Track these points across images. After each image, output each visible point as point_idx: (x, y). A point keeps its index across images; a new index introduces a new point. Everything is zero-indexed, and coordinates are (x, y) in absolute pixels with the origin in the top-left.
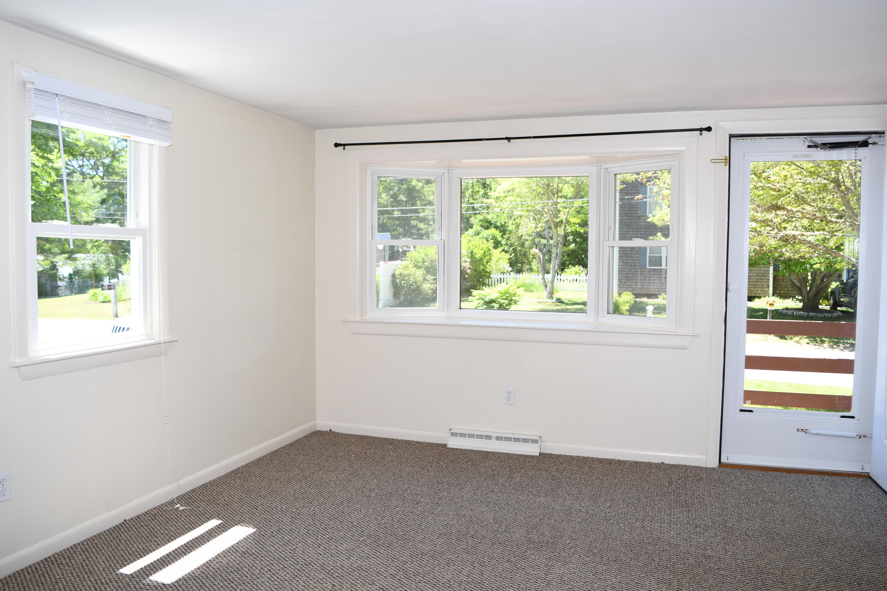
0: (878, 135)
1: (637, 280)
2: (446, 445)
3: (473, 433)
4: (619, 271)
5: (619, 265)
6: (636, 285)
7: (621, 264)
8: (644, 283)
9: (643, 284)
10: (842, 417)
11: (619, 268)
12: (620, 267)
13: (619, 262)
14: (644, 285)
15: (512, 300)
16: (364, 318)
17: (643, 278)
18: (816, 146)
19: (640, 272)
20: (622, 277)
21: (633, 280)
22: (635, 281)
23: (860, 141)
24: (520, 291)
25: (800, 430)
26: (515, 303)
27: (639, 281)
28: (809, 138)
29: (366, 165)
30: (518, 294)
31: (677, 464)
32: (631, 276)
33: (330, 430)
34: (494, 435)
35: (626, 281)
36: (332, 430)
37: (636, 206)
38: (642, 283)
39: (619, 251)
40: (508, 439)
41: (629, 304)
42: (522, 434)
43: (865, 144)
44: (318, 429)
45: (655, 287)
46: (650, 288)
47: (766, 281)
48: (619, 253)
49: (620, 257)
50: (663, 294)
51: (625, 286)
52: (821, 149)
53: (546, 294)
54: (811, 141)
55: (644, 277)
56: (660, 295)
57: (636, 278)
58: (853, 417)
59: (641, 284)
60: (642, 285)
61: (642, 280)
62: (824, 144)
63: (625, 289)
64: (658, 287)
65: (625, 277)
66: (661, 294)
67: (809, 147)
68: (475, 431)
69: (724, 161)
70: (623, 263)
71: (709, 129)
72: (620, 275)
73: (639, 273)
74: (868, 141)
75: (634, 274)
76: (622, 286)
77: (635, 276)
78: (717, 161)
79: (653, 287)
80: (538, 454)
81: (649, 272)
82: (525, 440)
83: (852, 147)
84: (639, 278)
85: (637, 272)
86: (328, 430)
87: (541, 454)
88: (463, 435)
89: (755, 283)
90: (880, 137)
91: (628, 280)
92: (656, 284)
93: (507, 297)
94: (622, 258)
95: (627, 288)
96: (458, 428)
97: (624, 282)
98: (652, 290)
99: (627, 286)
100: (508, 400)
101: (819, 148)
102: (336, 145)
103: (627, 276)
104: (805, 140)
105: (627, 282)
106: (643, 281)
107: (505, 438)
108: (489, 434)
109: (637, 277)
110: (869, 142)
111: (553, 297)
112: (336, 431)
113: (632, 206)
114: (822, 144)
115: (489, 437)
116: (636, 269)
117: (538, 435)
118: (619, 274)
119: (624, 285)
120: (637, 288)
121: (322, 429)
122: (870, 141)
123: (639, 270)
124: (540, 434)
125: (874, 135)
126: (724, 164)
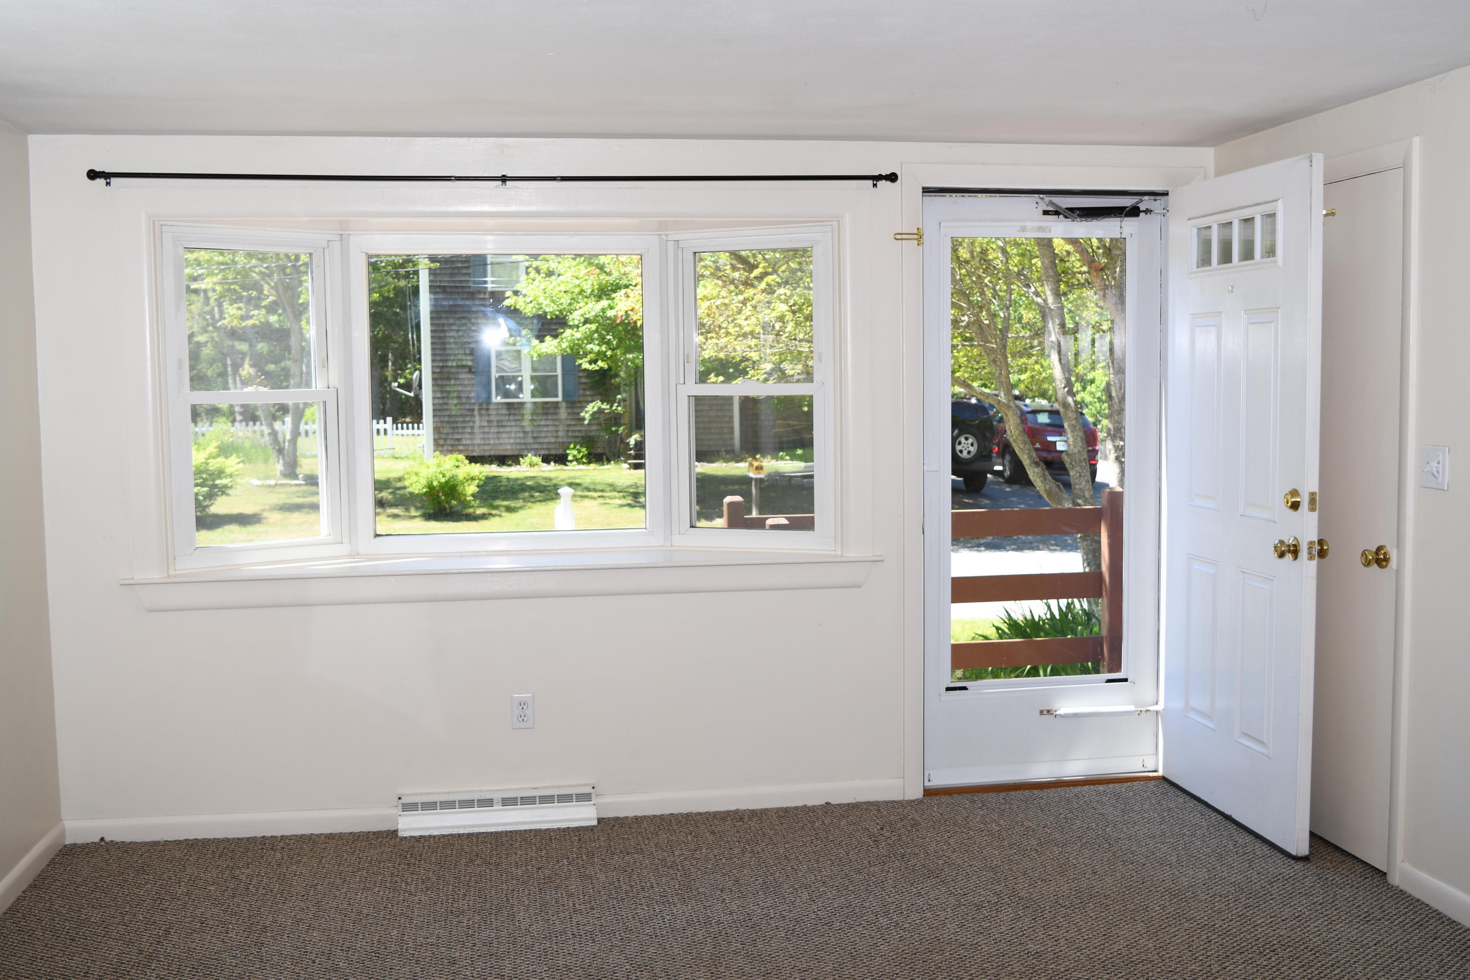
0: (1153, 198)
1: (472, 428)
2: (396, 831)
3: (451, 798)
4: (434, 410)
5: (434, 398)
6: (471, 439)
7: (439, 395)
8: (488, 433)
9: (486, 436)
10: (1109, 681)
11: (434, 404)
12: (437, 401)
13: (434, 392)
14: (489, 439)
15: (216, 486)
16: (172, 573)
17: (485, 424)
18: (1057, 213)
19: (480, 410)
20: (442, 422)
21: (464, 427)
22: (469, 430)
23: (1127, 207)
24: (231, 464)
25: (1045, 712)
26: (223, 493)
27: (476, 430)
28: (1047, 199)
29: (162, 223)
30: (228, 471)
31: (854, 801)
32: (461, 419)
33: (102, 839)
34: (497, 796)
35: (451, 431)
36: (107, 839)
37: (464, 271)
38: (484, 433)
39: (433, 367)
40: (528, 801)
41: (477, 481)
42: (554, 787)
43: (1134, 212)
44: (68, 841)
45: (512, 441)
46: (501, 444)
47: (727, 419)
48: (433, 373)
49: (434, 379)
50: (530, 455)
51: (449, 442)
52: (1066, 217)
53: (279, 467)
54: (1051, 203)
55: (488, 421)
56: (522, 457)
57: (471, 424)
58: (1126, 680)
59: (482, 436)
60: (484, 439)
61: (484, 427)
62: (1072, 210)
63: (450, 448)
64: (518, 441)
65: (448, 422)
66: (526, 456)
67: (1046, 213)
68: (453, 793)
69: (915, 237)
70: (442, 392)
71: (892, 178)
72: (437, 419)
73: (476, 413)
74: (1138, 207)
75: (466, 416)
76: (441, 442)
77: (468, 419)
78: (904, 236)
79: (507, 441)
80: (595, 823)
81: (497, 409)
82: (565, 798)
83: (1116, 216)
84: (477, 424)
85: (473, 410)
86: (97, 840)
87: (600, 820)
88: (429, 806)
89: (707, 425)
90: (1155, 200)
91: (453, 428)
92: (513, 435)
93: (205, 480)
94: (440, 382)
95: (452, 445)
96: (414, 792)
97: (448, 434)
98: (505, 447)
99: (453, 443)
100: (521, 720)
101: (1061, 216)
102: (93, 175)
103: (452, 420)
104: (1039, 200)
105: (453, 433)
106: (486, 430)
107: (522, 798)
108: (488, 796)
109: (474, 422)
110: (1141, 209)
111: (298, 472)
112: (118, 839)
113: (456, 271)
114: (1067, 209)
115: (487, 803)
116: (471, 404)
117: (587, 785)
118: (434, 416)
119: (445, 439)
120: (474, 445)
121: (80, 841)
122: (1142, 207)
123: (476, 407)
124: (591, 781)
125: (1146, 198)
126: (916, 242)
